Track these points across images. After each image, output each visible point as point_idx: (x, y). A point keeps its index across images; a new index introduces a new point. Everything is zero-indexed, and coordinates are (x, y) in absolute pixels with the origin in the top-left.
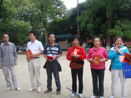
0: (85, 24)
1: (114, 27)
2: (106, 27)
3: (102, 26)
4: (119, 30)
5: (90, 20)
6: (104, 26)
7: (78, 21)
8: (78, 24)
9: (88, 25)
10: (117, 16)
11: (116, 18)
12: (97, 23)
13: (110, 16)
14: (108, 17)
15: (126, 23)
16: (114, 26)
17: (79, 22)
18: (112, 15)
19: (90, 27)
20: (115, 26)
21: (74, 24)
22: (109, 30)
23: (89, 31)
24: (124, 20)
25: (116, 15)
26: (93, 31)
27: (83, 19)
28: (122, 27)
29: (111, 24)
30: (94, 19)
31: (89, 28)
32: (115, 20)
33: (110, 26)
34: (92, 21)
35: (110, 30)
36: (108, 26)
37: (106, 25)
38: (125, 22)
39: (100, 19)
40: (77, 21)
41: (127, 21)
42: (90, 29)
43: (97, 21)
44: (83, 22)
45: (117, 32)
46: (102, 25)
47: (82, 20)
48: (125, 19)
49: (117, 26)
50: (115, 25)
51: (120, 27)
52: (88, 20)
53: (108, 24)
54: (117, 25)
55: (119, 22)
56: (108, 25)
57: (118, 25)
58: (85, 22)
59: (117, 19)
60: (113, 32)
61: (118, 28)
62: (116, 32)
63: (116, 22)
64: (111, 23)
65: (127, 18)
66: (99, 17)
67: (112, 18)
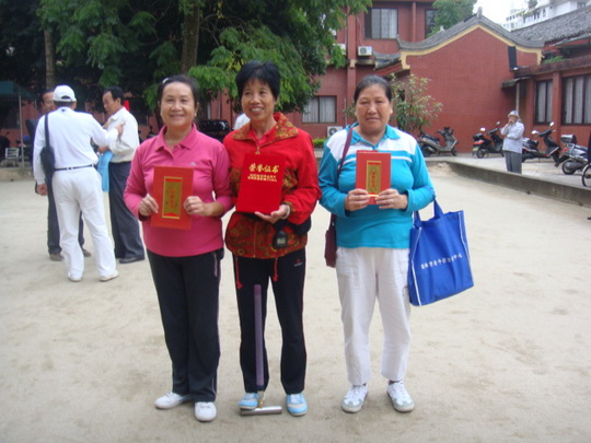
0: (81, 34)
1: (211, 58)
2: (179, 55)
3: (160, 48)
4: (233, 69)
5: (103, 17)
6: (167, 47)
7: (47, 20)
8: (47, 33)
9: (94, 40)
10: (224, 11)
11: (220, 16)
12: (137, 35)
13: (195, 9)
14: (186, 13)
15: (260, 40)
16: (213, 52)
17: (54, 25)
18: (203, 5)
19: (106, 50)
20: (217, 50)
21: (25, 32)
22: (189, 68)
23: (101, 66)
24: (251, 28)
25: (219, 5)
26: (119, 71)
27: (72, 12)
28: (246, 56)
29: (197, 45)
30: (125, 16)
31: (101, 53)
32: (215, 28)
33: (196, 50)
34: (113, 20)
35: (192, 69)
36: (185, 51)
37: (178, 46)
38: (258, 37)
39: (151, 16)
40: (44, 17)
41: (264, 32)
42: (104, 57)
43: (135, 22)
44: (73, 28)
45: (224, 79)
46: (161, 43)
47: (66, 14)
48: (257, 26)
49: (222, 53)
50: (217, 47)
51: (238, 59)
52: (95, 17)
53: (186, 41)
54: (222, 48)
55: (230, 34)
56: (185, 47)
57: (230, 47)
58: (82, 28)
59: (223, 24)
60: (208, 77)
61: (230, 60)
62: (218, 78)
63: (217, 35)
64: (197, 37)
65: (265, 22)
66: (145, 9)
67: (204, 16)
